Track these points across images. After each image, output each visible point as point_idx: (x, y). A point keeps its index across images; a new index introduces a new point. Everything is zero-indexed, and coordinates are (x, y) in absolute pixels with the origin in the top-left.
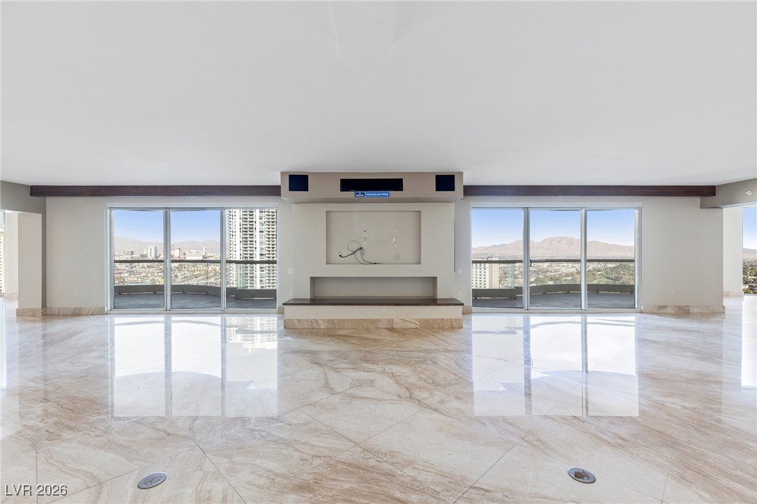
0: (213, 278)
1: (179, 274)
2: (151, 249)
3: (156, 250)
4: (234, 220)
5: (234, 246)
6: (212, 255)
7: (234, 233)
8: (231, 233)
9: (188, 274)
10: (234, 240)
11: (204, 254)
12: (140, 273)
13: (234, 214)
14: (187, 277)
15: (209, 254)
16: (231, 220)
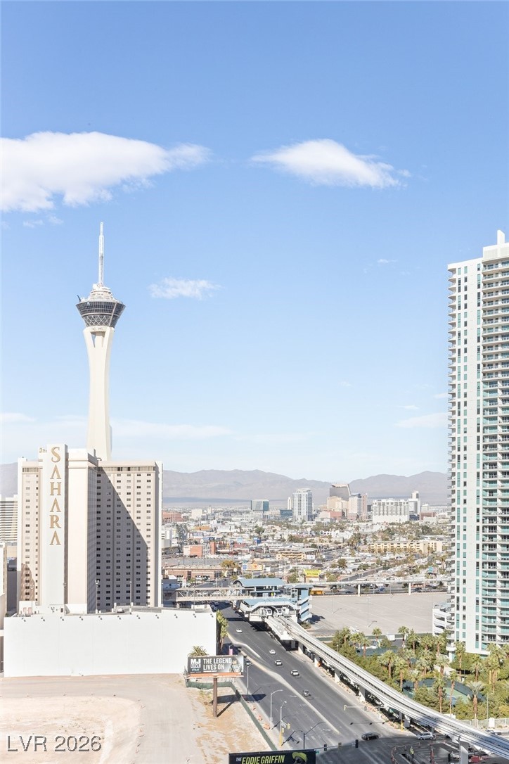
0: (423, 572)
1: (350, 560)
2: (300, 497)
3: (310, 499)
4: (462, 417)
5: (462, 488)
6: (432, 509)
7: (462, 453)
8: (456, 453)
9: (370, 560)
10: (462, 471)
11: (412, 509)
12: (273, 554)
13: (462, 400)
14: (365, 567)
15: (425, 508)
16: (456, 417)
